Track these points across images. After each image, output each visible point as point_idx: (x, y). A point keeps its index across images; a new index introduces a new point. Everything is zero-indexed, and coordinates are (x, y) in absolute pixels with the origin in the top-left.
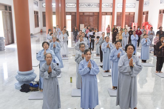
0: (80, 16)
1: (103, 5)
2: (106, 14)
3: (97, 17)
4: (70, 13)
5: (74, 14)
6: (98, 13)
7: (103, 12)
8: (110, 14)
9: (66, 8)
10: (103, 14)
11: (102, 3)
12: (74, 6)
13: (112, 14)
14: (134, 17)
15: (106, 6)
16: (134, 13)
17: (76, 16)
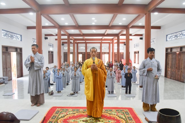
0: (88, 55)
1: (102, 48)
2: (105, 53)
3: (99, 55)
4: (81, 53)
5: (84, 53)
6: (100, 53)
7: (102, 52)
8: (107, 53)
9: (79, 50)
10: (103, 53)
11: (102, 46)
12: (84, 49)
13: (109, 53)
14: (123, 55)
15: (105, 48)
16: (123, 53)
17: (85, 54)
